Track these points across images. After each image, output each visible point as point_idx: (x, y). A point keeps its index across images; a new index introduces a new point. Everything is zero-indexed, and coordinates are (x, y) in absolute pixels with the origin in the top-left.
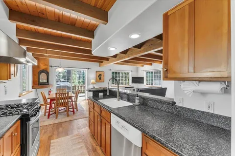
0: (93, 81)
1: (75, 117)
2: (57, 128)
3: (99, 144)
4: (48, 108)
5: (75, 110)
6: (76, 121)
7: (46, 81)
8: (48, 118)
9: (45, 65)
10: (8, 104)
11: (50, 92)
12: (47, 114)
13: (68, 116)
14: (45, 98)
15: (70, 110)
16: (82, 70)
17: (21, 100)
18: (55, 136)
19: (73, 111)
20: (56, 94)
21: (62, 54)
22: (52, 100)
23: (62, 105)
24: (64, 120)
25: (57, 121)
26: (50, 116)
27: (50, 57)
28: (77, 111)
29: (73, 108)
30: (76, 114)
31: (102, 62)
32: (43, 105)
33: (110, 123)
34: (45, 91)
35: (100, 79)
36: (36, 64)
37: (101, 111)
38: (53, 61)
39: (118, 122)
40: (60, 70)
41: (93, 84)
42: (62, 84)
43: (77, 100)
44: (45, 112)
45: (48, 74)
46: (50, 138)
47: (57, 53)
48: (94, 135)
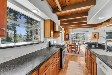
0: (90, 38)
1: (78, 55)
2: (71, 57)
3: (90, 72)
4: (68, 49)
5: (79, 52)
6: (79, 57)
7: (68, 38)
8: (68, 52)
9: (68, 32)
10: (58, 44)
11: (69, 42)
12: (68, 51)
13: (76, 54)
14: (67, 44)
15: (77, 51)
16: (84, 33)
17: (61, 44)
18: (70, 59)
19: (78, 52)
20: (71, 43)
21: (74, 26)
22: (70, 45)
23: (73, 48)
24: (74, 55)
25: (71, 54)
26: (69, 52)
27: (69, 28)
28: (80, 52)
29: (78, 51)
30: (80, 54)
31: (97, 27)
32: (67, 47)
33: (96, 62)
34: (68, 42)
35: (95, 37)
36: (64, 32)
37: (91, 55)
38: (70, 30)
39: (100, 63)
40: (73, 33)
41: (90, 40)
42: (74, 39)
43: (80, 47)
44: (68, 50)
45: (68, 35)
46: (69, 60)
47: (72, 27)
48: (88, 67)
